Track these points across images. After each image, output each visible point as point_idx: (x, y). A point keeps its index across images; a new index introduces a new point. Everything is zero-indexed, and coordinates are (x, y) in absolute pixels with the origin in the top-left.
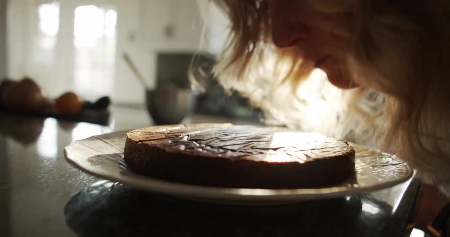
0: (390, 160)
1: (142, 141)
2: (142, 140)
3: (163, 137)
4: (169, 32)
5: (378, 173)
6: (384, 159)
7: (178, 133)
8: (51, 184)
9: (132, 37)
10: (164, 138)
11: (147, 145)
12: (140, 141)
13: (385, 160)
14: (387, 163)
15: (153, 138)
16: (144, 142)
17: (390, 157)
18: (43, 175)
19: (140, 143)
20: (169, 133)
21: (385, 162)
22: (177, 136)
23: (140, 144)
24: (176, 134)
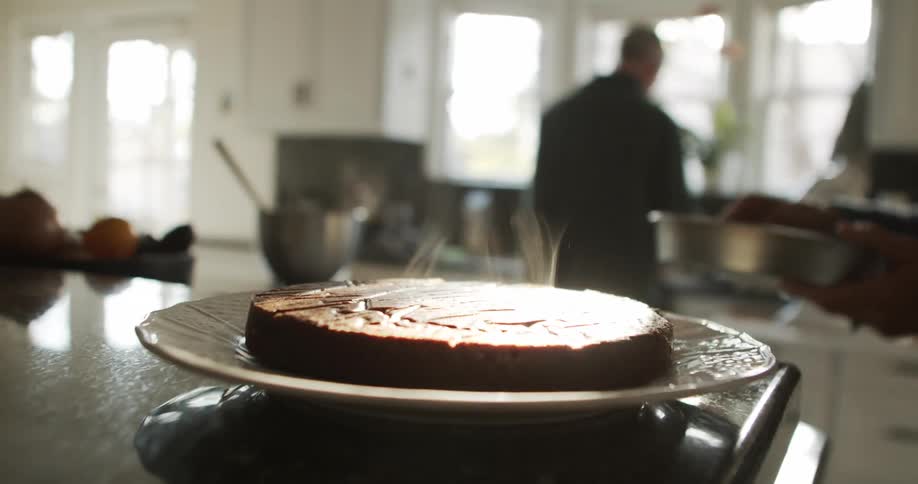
0: (737, 342)
1: (283, 311)
2: (281, 309)
3: (321, 303)
4: (302, 94)
5: (715, 364)
6: (725, 341)
7: (346, 296)
8: (112, 392)
9: (226, 104)
10: (321, 306)
11: (292, 318)
12: (278, 311)
13: (727, 342)
14: (733, 347)
15: (301, 306)
16: (288, 313)
17: (736, 337)
18: (92, 377)
19: (280, 314)
20: (328, 297)
21: (729, 345)
22: (345, 302)
23: (278, 318)
24: (344, 299)
